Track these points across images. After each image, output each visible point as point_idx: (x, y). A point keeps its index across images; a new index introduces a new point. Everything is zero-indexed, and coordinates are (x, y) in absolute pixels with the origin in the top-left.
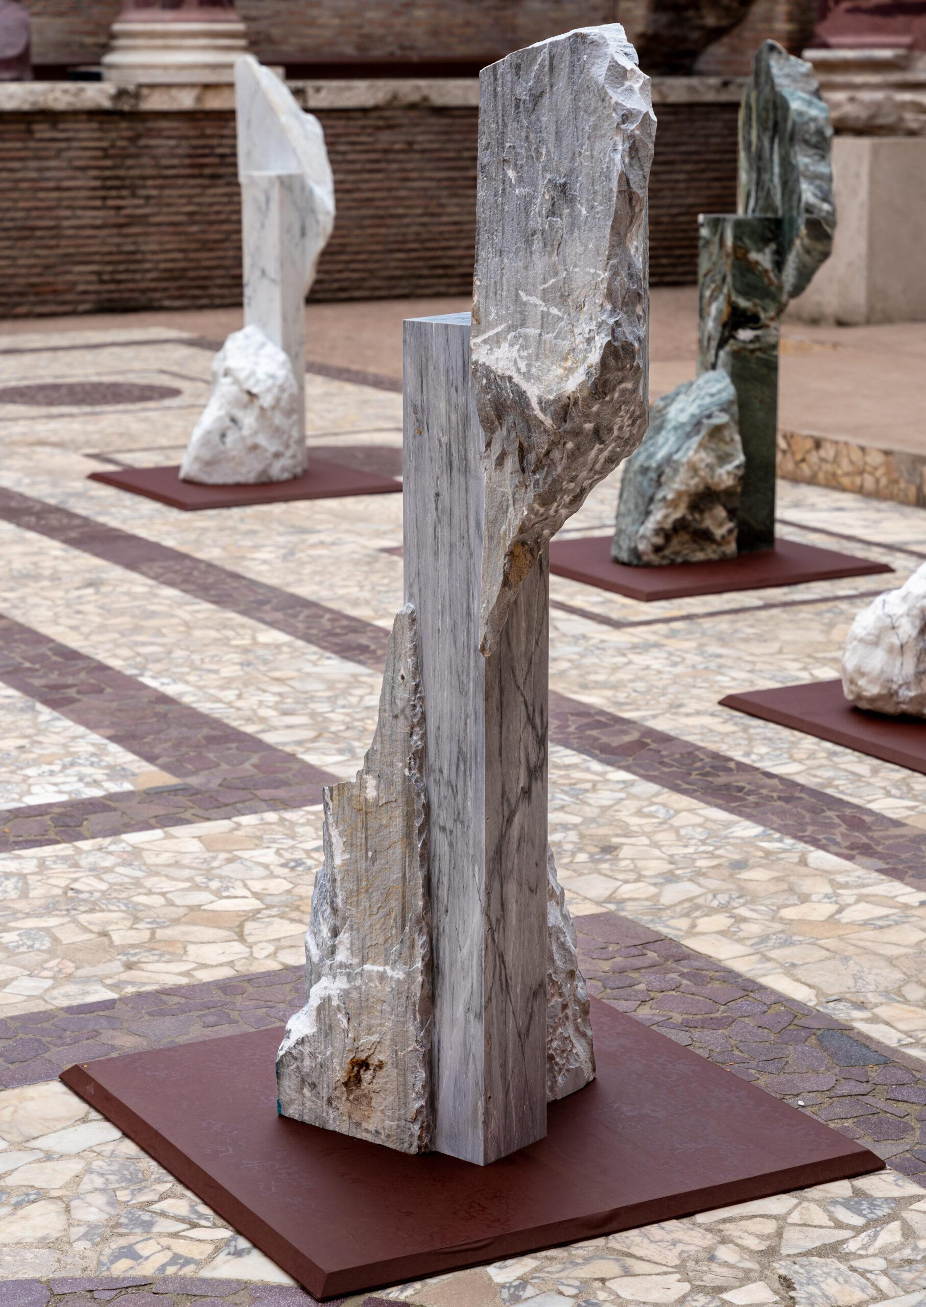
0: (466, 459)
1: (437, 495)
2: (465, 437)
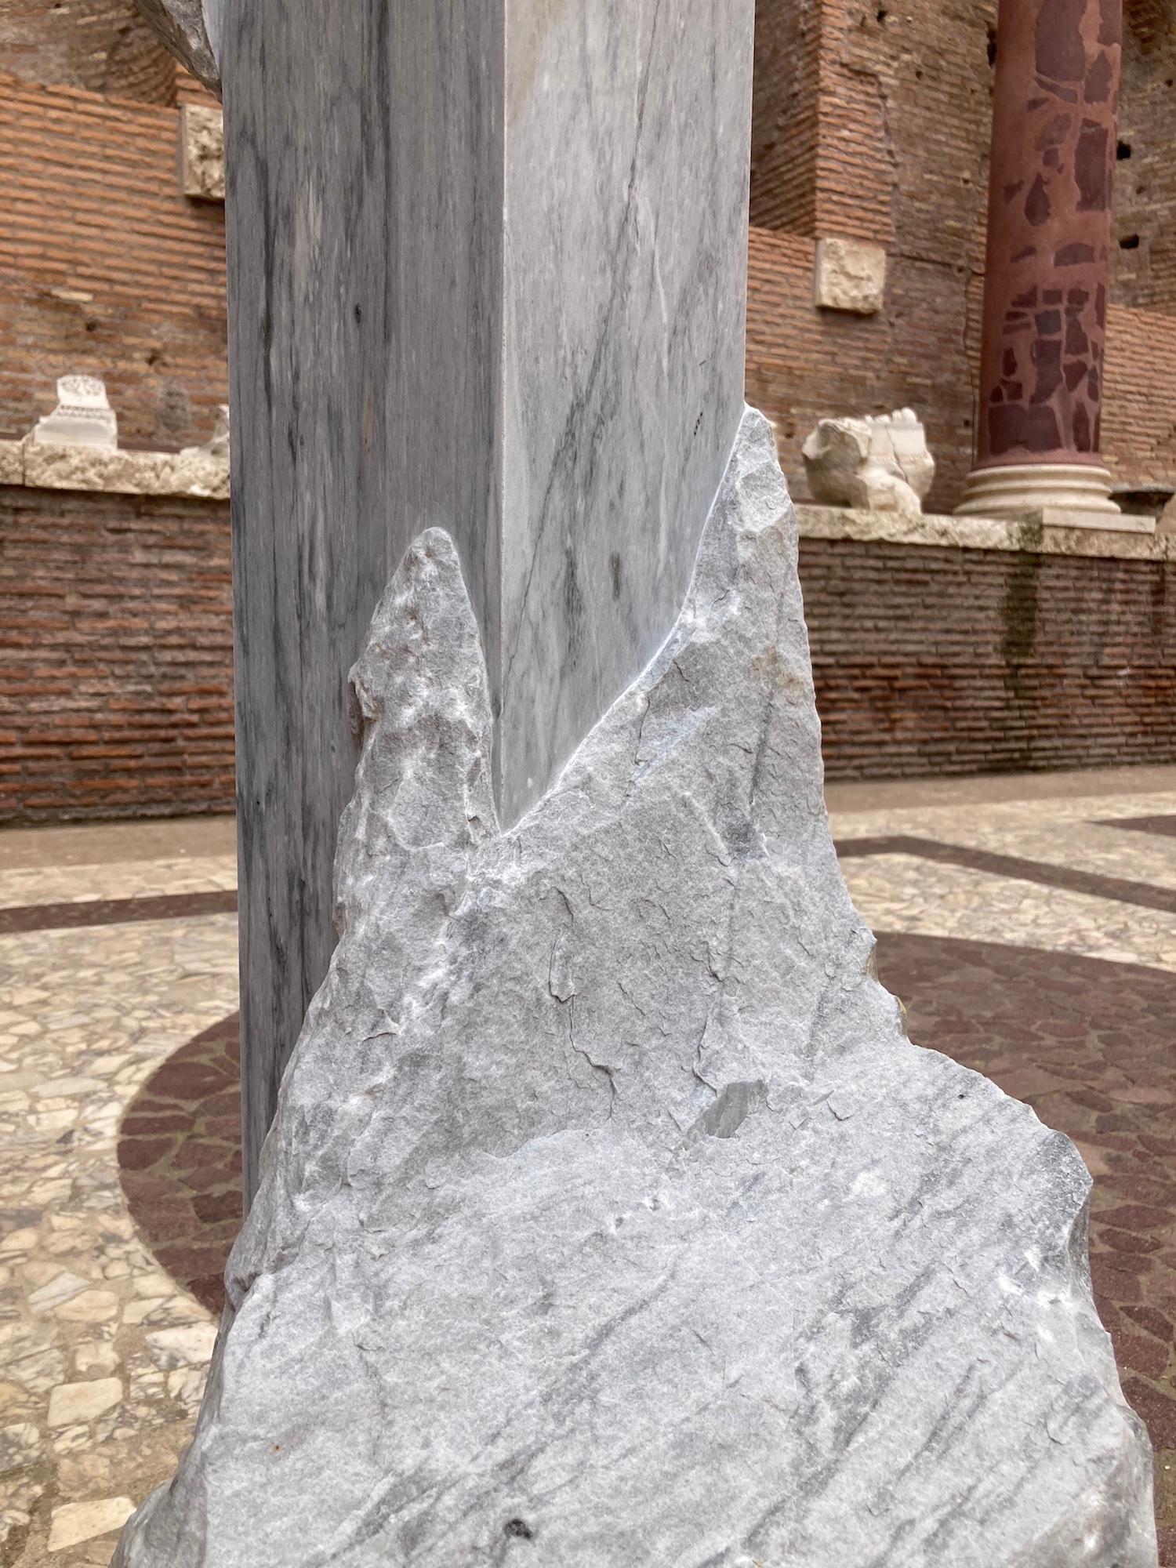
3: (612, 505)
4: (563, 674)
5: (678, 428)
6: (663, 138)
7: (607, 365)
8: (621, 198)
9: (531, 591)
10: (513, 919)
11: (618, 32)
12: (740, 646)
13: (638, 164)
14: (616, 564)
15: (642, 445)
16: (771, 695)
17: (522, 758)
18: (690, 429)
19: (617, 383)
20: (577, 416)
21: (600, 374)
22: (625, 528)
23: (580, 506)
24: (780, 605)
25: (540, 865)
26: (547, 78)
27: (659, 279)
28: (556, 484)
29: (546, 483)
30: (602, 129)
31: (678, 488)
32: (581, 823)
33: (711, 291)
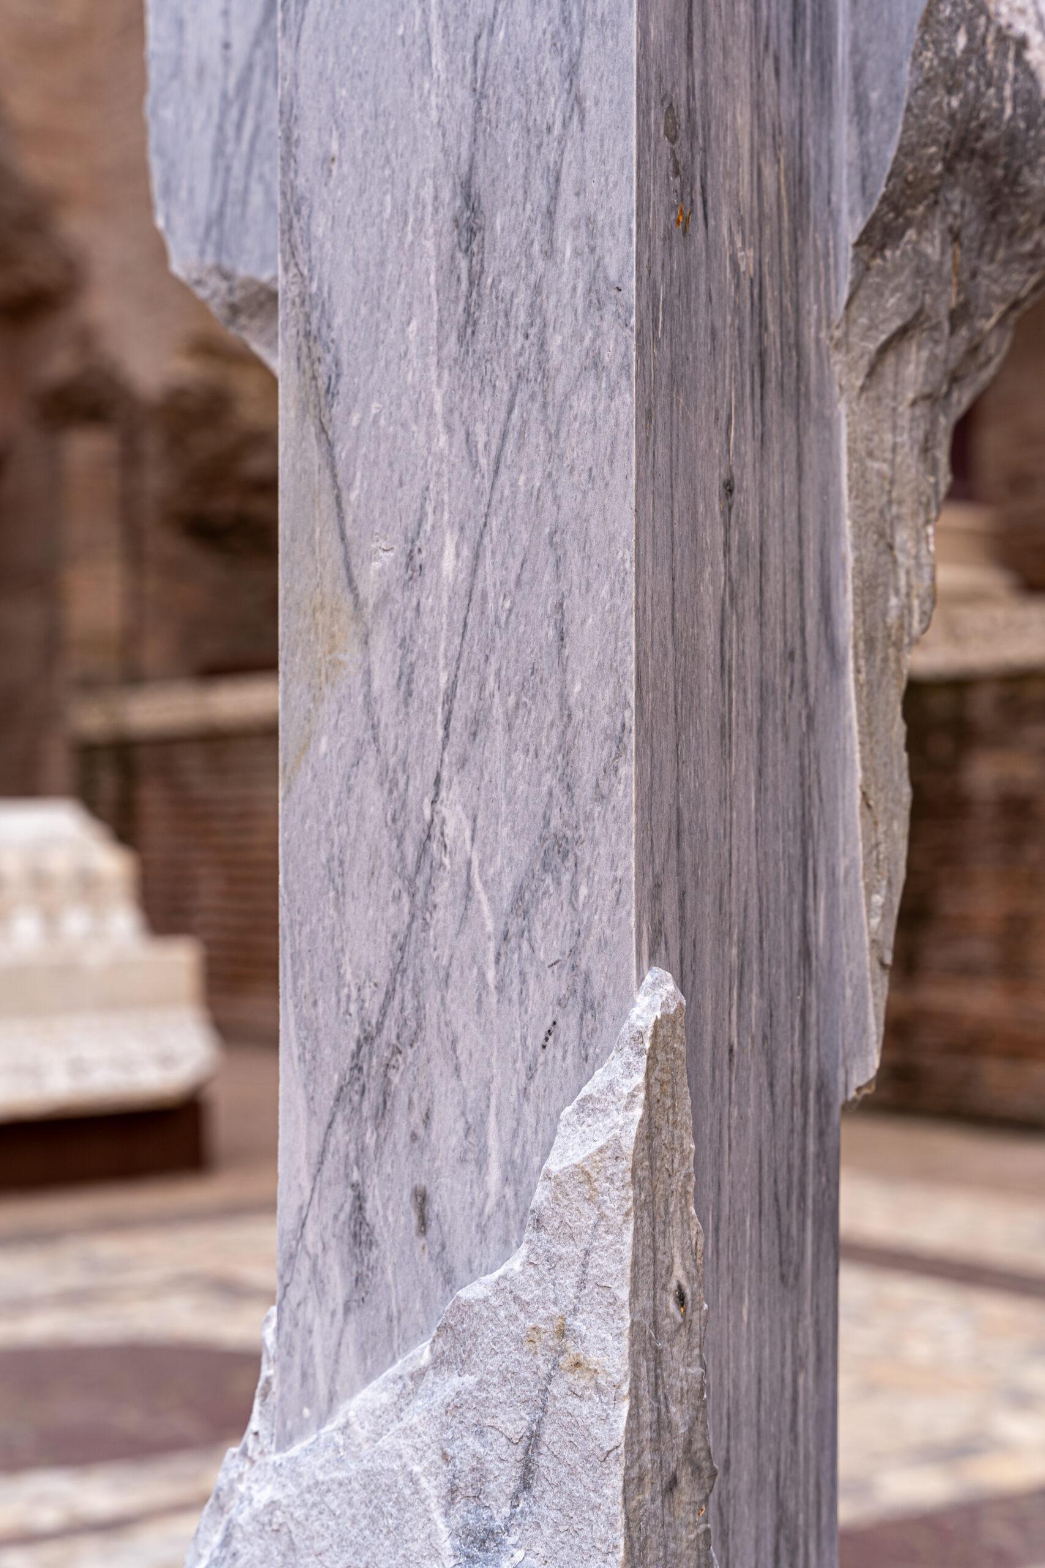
0: (798, 346)
1: (729, 488)
2: (796, 261)
3: (414, 1137)
4: (347, 1309)
5: (516, 1045)
6: (481, 736)
7: (405, 992)
8: (420, 818)
9: (309, 1222)
10: (247, 1539)
11: (412, 657)
12: (514, 1308)
13: (445, 775)
14: (421, 1199)
15: (457, 1069)
16: (550, 1378)
17: (297, 1385)
18: (534, 1042)
19: (419, 1009)
20: (365, 1049)
21: (396, 1003)
22: (433, 1160)
23: (370, 1139)
24: (584, 1265)
25: (279, 1496)
26: (324, 740)
27: (478, 886)
28: (339, 1118)
29: (326, 1119)
30: (392, 761)
31: (518, 1111)
32: (322, 1467)
33: (566, 878)
